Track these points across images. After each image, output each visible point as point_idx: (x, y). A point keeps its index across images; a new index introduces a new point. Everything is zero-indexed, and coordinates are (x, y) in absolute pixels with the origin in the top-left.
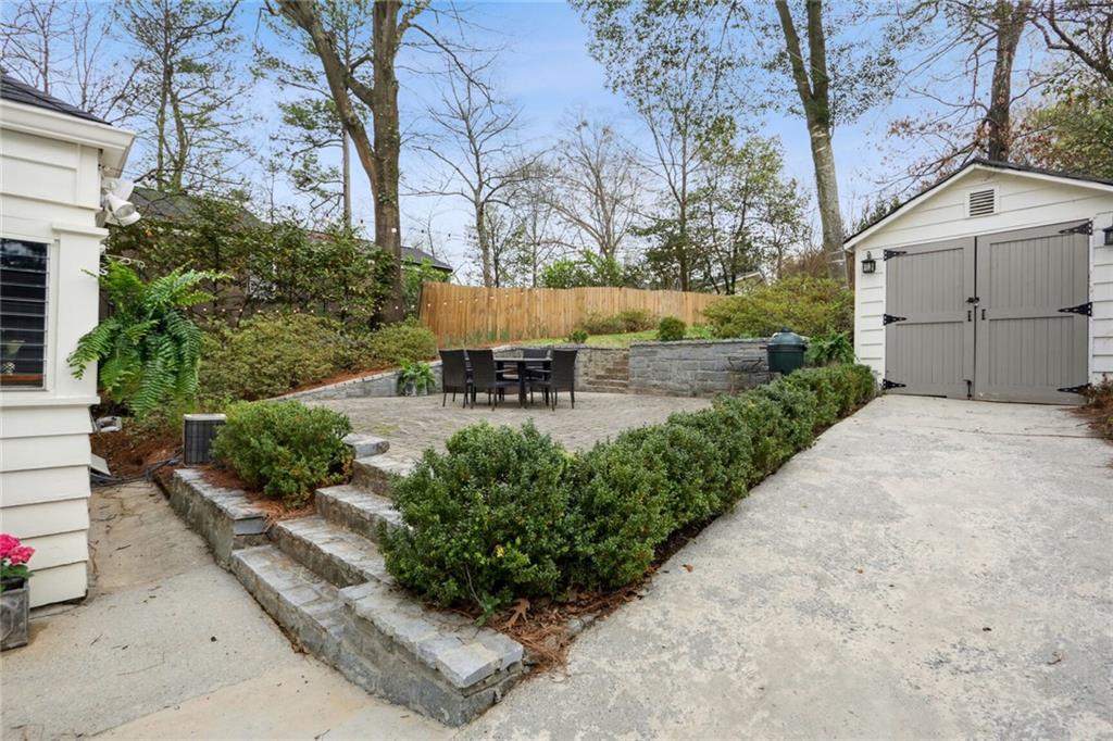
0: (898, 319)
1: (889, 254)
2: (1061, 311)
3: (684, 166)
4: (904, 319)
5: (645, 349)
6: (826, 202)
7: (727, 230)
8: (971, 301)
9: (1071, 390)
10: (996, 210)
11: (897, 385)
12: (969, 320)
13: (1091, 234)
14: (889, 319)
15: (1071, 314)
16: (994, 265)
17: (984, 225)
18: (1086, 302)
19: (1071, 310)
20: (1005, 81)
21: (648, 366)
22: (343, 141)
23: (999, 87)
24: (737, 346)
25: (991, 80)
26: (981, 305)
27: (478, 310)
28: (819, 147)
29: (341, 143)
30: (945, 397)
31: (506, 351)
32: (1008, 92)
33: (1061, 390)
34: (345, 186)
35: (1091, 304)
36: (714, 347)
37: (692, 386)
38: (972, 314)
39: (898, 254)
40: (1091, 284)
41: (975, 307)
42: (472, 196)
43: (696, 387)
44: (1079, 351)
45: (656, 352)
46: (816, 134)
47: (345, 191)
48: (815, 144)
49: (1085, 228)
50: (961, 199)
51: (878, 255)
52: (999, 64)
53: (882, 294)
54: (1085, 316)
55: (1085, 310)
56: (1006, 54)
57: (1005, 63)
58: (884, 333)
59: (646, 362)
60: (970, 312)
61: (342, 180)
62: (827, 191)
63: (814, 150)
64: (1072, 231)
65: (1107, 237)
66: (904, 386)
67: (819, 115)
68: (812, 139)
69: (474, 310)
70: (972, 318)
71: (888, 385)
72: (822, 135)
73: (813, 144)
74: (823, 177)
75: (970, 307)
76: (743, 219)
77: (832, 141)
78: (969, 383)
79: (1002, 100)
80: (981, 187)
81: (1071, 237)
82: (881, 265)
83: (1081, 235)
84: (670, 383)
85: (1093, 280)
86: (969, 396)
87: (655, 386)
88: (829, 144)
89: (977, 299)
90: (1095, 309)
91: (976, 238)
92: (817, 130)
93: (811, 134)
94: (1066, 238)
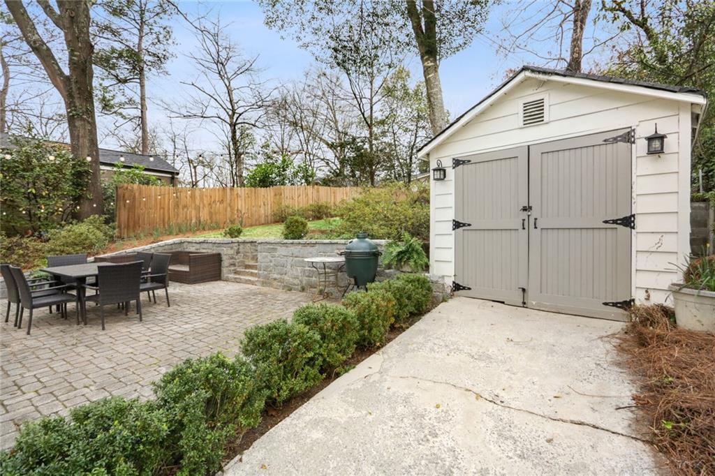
0: (464, 225)
1: (457, 163)
2: (606, 222)
3: (371, 99)
4: (469, 225)
5: (268, 246)
6: (435, 119)
7: (406, 144)
8: (525, 209)
9: (615, 305)
10: (546, 119)
11: (464, 288)
12: (524, 228)
13: (634, 142)
14: (457, 225)
15: (615, 226)
16: (545, 174)
17: (536, 134)
18: (629, 215)
19: (615, 222)
20: (579, 42)
21: (271, 262)
22: (140, 79)
23: (575, 46)
24: (335, 246)
25: (570, 42)
26: (534, 213)
27: (181, 207)
28: (429, 74)
29: (138, 81)
30: (503, 303)
31: (174, 244)
32: (580, 50)
33: (606, 304)
34: (142, 112)
35: (634, 216)
36: (317, 247)
37: (301, 282)
38: (526, 222)
39: (464, 162)
40: (634, 195)
41: (529, 216)
42: (228, 119)
43: (304, 282)
44: (623, 265)
45: (276, 249)
46: (426, 64)
47: (142, 115)
48: (426, 71)
49: (628, 137)
50: (516, 108)
51: (447, 163)
52: (575, 31)
53: (451, 200)
54: (628, 229)
55: (628, 222)
56: (579, 23)
57: (579, 30)
58: (452, 239)
59: (270, 258)
60: (524, 220)
61: (140, 107)
62: (435, 110)
63: (425, 77)
64: (615, 140)
65: (649, 145)
66: (469, 289)
67: (429, 48)
68: (424, 67)
69: (177, 205)
70: (526, 227)
71: (457, 287)
72: (431, 64)
73: (425, 71)
74: (432, 99)
75: (524, 215)
76: (416, 137)
77: (439, 70)
78: (524, 290)
79: (576, 55)
80: (532, 95)
81: (615, 145)
82: (451, 173)
83: (625, 144)
84: (286, 277)
85: (636, 191)
86: (524, 303)
87: (275, 279)
88: (436, 71)
89: (530, 208)
90: (639, 221)
91: (529, 146)
92: (427, 60)
93: (423, 63)
94: (609, 146)
